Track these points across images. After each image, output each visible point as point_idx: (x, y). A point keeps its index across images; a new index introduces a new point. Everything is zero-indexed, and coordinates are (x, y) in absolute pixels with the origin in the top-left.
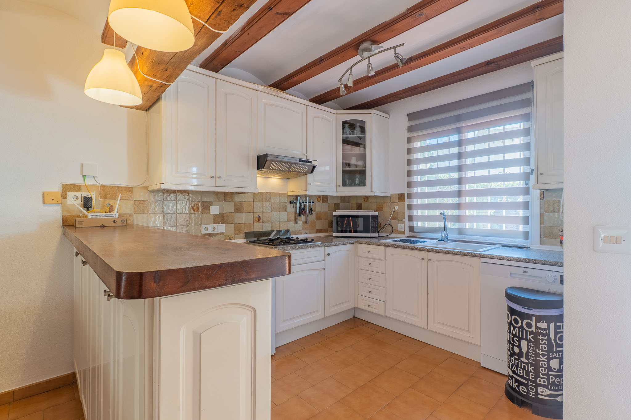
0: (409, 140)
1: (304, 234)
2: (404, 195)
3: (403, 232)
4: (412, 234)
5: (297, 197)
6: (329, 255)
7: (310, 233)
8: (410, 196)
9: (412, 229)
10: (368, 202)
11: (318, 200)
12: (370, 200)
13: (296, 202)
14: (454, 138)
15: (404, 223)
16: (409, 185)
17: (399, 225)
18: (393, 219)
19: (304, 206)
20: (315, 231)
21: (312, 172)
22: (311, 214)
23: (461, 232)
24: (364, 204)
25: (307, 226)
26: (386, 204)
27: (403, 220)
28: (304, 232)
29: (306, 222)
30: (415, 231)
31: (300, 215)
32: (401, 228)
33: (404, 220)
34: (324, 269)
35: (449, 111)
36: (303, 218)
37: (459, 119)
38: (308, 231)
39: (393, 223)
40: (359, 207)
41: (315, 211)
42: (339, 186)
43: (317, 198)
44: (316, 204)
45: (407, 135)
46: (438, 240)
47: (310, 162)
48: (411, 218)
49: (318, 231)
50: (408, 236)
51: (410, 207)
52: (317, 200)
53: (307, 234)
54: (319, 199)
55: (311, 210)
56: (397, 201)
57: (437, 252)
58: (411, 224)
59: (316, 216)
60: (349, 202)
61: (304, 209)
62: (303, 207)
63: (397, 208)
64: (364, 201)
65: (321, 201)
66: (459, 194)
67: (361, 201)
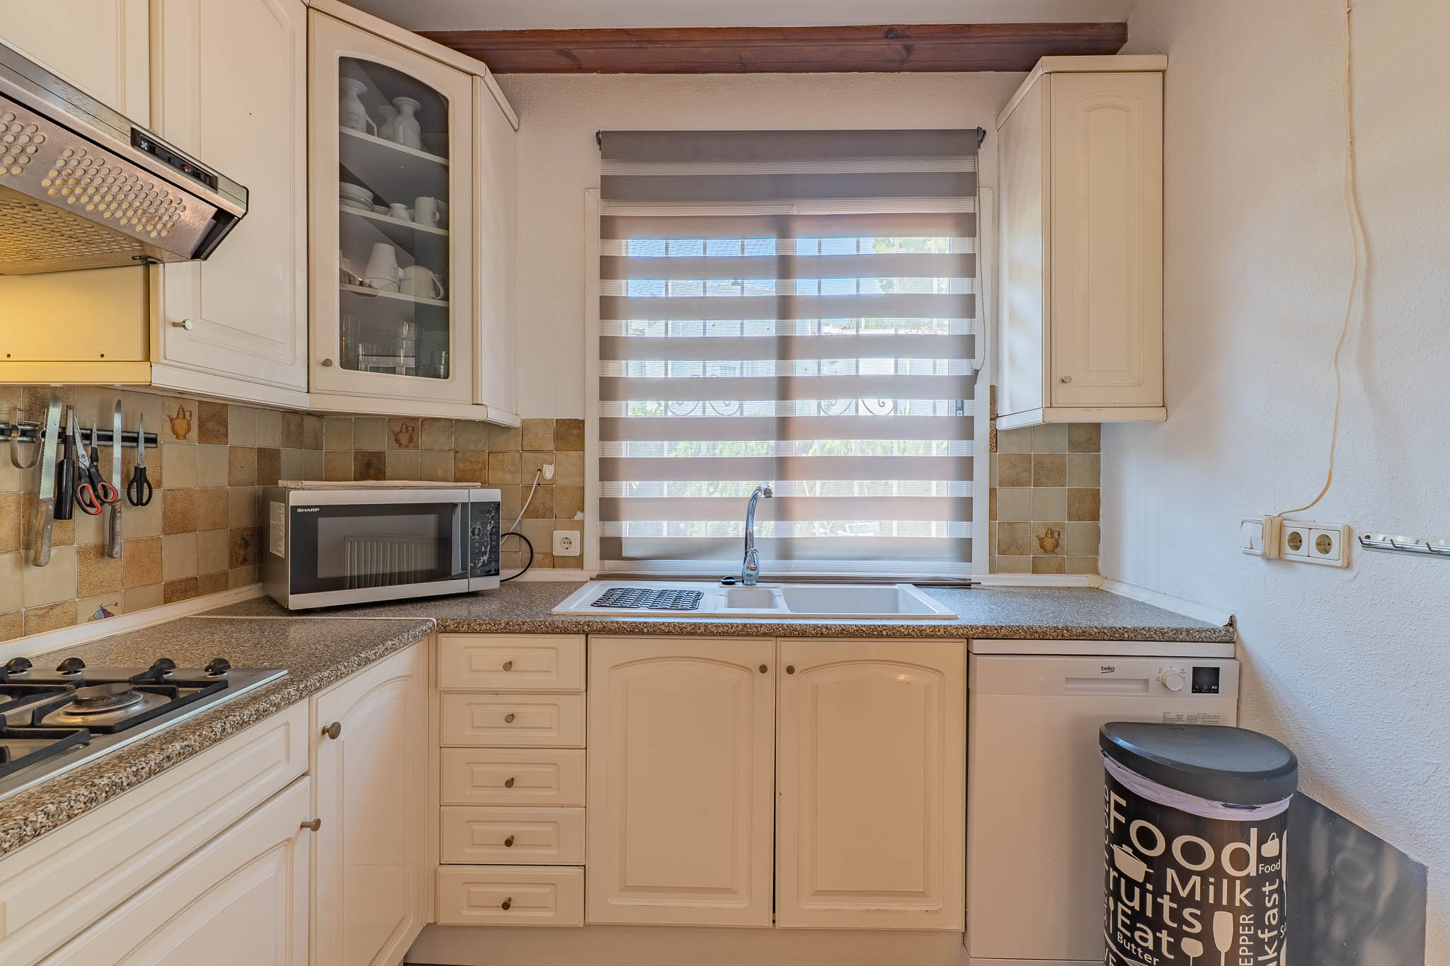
0: (608, 228)
1: (94, 618)
2: (580, 424)
3: (578, 562)
4: (612, 565)
5: (39, 397)
6: (333, 731)
7: (130, 608)
8: (609, 429)
9: (611, 548)
10: (416, 447)
11: (174, 432)
12: (425, 439)
13: (34, 435)
14: (766, 247)
15: (580, 526)
16: (608, 389)
17: (559, 535)
18: (532, 513)
19: (94, 458)
20: (157, 591)
21: (201, 252)
22: (140, 502)
23: (785, 549)
24: (395, 458)
25: (110, 570)
26: (500, 456)
27: (576, 518)
28: (93, 606)
29: (105, 550)
30: (624, 554)
31: (61, 512)
32: (566, 545)
33: (579, 516)
34: (316, 825)
35: (752, 157)
36: (85, 527)
37: (784, 189)
38: (117, 598)
39: (531, 528)
40: (371, 468)
41: (159, 484)
42: (327, 363)
43: (172, 420)
44: (165, 446)
45: (595, 207)
46: (724, 583)
47: (210, 181)
48: (609, 509)
49: (176, 592)
50: (597, 573)
51: (608, 469)
52: (168, 427)
53: (107, 614)
54: (181, 425)
55: (138, 480)
56: (551, 446)
57: (822, 635)
58: (611, 530)
59: (164, 515)
60: (318, 447)
61: (92, 478)
62: (85, 463)
63: (549, 472)
64: (397, 441)
65: (194, 433)
66: (783, 428)
67: (378, 442)
